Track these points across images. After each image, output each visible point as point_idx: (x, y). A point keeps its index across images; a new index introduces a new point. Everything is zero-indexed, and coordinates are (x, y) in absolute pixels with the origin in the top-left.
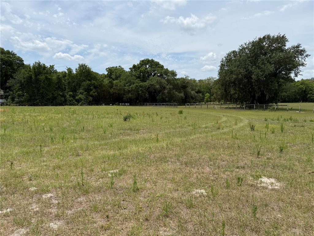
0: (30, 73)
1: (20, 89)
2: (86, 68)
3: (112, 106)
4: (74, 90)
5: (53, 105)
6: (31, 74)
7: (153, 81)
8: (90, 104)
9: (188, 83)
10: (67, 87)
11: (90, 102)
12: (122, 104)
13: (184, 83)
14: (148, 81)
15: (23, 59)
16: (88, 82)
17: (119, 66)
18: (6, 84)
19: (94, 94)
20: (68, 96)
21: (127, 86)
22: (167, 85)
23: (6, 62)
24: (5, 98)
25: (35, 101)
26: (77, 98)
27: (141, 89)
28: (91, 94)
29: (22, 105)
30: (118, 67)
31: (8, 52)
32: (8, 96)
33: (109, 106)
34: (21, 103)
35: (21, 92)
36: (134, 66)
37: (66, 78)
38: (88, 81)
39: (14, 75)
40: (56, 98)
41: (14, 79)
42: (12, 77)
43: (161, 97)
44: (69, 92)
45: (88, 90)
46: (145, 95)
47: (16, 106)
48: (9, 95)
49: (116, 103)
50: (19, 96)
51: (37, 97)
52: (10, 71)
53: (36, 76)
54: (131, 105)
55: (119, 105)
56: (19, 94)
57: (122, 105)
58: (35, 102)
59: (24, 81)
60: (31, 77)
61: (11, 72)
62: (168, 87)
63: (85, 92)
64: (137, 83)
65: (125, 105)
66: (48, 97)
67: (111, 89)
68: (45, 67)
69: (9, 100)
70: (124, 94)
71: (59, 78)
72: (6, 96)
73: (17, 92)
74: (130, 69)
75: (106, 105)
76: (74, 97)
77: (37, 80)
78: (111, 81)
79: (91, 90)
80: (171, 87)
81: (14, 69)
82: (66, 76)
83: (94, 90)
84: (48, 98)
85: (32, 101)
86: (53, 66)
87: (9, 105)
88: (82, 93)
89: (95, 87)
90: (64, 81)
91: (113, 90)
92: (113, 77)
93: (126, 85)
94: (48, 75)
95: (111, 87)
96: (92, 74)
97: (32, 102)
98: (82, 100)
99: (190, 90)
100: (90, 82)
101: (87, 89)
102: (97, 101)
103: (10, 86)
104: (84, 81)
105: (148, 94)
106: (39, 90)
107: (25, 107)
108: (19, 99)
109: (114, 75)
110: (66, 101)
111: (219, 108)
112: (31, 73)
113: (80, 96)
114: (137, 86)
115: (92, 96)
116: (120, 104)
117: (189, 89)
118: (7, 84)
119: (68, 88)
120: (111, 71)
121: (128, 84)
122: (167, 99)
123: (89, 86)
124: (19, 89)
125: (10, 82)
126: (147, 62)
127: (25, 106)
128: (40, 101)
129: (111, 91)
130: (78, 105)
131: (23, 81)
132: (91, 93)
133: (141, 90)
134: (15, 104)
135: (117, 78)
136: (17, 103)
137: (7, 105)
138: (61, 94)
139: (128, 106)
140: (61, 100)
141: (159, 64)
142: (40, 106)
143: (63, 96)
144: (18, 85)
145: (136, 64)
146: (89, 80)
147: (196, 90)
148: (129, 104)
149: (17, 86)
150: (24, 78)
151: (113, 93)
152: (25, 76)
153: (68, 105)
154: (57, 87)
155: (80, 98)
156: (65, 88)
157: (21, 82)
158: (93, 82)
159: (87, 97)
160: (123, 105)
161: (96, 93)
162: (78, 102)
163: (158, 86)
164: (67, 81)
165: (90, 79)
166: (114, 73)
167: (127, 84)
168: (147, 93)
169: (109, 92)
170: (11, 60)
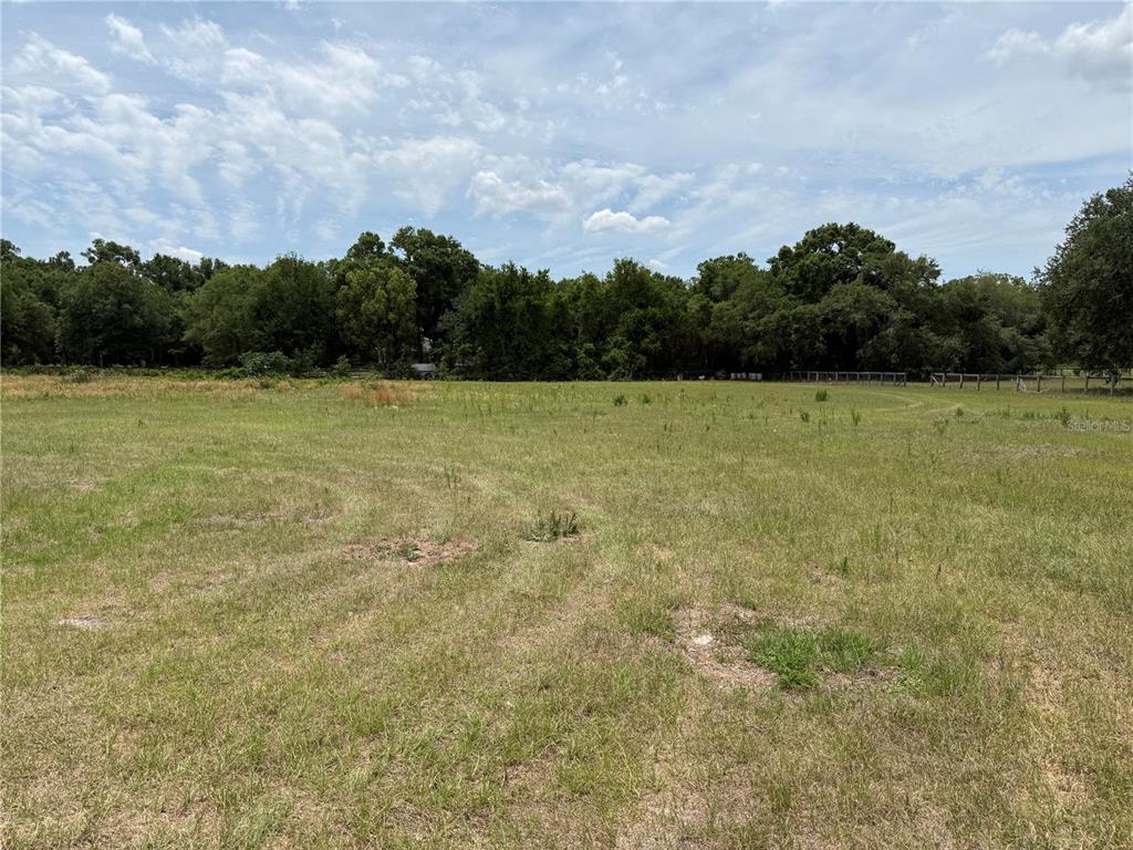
0: (489, 295)
1: (467, 337)
2: (634, 271)
3: (706, 383)
4: (599, 336)
5: (543, 380)
6: (493, 298)
7: (840, 298)
8: (640, 374)
9: (986, 299)
10: (580, 330)
11: (640, 369)
12: (739, 376)
13: (969, 298)
14: (825, 300)
15: (475, 257)
16: (638, 312)
17: (740, 255)
18: (436, 325)
19: (651, 346)
20: (582, 354)
21: (753, 318)
22: (896, 309)
23: (438, 268)
24: (433, 360)
25: (499, 368)
26: (605, 358)
27: (795, 326)
28: (643, 345)
29: (471, 379)
30: (736, 256)
31: (442, 241)
32: (440, 356)
33: (695, 382)
34: (468, 374)
35: (468, 345)
36: (785, 253)
37: (579, 303)
38: (637, 309)
39: (454, 301)
40: (552, 361)
41: (455, 310)
42: (450, 308)
43: (870, 351)
44: (586, 341)
45: (635, 335)
46: (812, 345)
47: (457, 380)
48: (443, 354)
49: (719, 374)
50: (464, 354)
51: (504, 359)
52: (445, 292)
53: (503, 301)
54: (767, 378)
55: (728, 378)
56: (464, 349)
57: (736, 379)
58: (500, 371)
59: (477, 317)
60: (492, 307)
61: (449, 293)
62: (895, 317)
63: (628, 340)
64: (785, 306)
65: (748, 379)
66: (533, 357)
67: (704, 329)
68: (525, 277)
69: (442, 365)
70: (743, 345)
71: (559, 305)
72: (435, 354)
73: (460, 343)
74: (771, 261)
75: (686, 378)
76: (596, 355)
77: (507, 314)
78: (705, 306)
79: (645, 335)
80: (910, 315)
81: (454, 285)
82: (579, 297)
83: (653, 335)
84: (531, 361)
85: (492, 368)
86: (546, 272)
87: (442, 379)
88: (618, 346)
89: (657, 326)
90: (572, 312)
91: (710, 332)
92: (716, 290)
93: (750, 316)
94: (532, 297)
95: (704, 323)
96: (648, 289)
97: (492, 371)
98: (618, 364)
99: (995, 326)
100: (641, 312)
101: (635, 332)
102: (658, 367)
103: (445, 330)
104: (627, 308)
105: (822, 342)
106: (509, 338)
107: (477, 383)
108: (463, 362)
109: (720, 284)
110: (575, 366)
111: (1034, 389)
112: (493, 295)
113: (615, 353)
114: (783, 317)
115: (645, 352)
116: (733, 375)
117: (991, 322)
118: (440, 325)
119: (583, 332)
120: (710, 271)
121: (756, 312)
122: (894, 359)
123: (640, 322)
124: (465, 337)
125: (446, 320)
126: (832, 234)
127: (477, 380)
128: (511, 367)
129: (703, 335)
130: (606, 379)
131: (473, 317)
132: (645, 343)
133: (797, 330)
134: (455, 377)
135: (725, 295)
136: (458, 373)
137: (437, 377)
138: (565, 348)
139: (756, 380)
140: (564, 367)
141: (874, 239)
142: (510, 380)
143: (571, 354)
144: (463, 326)
145: (792, 246)
146: (641, 306)
147: (1025, 325)
148: (760, 376)
149: (460, 330)
150: (476, 309)
151: (711, 342)
152: (478, 305)
153: (580, 378)
154: (554, 328)
155: (613, 359)
156: (576, 331)
157: (469, 319)
158: (652, 310)
159: (633, 356)
160: (742, 379)
161: (658, 344)
162: (607, 370)
163: (858, 316)
164: (582, 311)
165: (644, 301)
166: (719, 279)
167: (751, 312)
168: (821, 339)
169: (699, 339)
170: (449, 261)
